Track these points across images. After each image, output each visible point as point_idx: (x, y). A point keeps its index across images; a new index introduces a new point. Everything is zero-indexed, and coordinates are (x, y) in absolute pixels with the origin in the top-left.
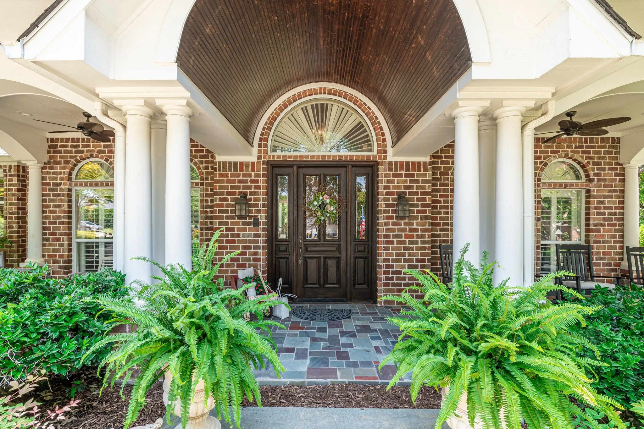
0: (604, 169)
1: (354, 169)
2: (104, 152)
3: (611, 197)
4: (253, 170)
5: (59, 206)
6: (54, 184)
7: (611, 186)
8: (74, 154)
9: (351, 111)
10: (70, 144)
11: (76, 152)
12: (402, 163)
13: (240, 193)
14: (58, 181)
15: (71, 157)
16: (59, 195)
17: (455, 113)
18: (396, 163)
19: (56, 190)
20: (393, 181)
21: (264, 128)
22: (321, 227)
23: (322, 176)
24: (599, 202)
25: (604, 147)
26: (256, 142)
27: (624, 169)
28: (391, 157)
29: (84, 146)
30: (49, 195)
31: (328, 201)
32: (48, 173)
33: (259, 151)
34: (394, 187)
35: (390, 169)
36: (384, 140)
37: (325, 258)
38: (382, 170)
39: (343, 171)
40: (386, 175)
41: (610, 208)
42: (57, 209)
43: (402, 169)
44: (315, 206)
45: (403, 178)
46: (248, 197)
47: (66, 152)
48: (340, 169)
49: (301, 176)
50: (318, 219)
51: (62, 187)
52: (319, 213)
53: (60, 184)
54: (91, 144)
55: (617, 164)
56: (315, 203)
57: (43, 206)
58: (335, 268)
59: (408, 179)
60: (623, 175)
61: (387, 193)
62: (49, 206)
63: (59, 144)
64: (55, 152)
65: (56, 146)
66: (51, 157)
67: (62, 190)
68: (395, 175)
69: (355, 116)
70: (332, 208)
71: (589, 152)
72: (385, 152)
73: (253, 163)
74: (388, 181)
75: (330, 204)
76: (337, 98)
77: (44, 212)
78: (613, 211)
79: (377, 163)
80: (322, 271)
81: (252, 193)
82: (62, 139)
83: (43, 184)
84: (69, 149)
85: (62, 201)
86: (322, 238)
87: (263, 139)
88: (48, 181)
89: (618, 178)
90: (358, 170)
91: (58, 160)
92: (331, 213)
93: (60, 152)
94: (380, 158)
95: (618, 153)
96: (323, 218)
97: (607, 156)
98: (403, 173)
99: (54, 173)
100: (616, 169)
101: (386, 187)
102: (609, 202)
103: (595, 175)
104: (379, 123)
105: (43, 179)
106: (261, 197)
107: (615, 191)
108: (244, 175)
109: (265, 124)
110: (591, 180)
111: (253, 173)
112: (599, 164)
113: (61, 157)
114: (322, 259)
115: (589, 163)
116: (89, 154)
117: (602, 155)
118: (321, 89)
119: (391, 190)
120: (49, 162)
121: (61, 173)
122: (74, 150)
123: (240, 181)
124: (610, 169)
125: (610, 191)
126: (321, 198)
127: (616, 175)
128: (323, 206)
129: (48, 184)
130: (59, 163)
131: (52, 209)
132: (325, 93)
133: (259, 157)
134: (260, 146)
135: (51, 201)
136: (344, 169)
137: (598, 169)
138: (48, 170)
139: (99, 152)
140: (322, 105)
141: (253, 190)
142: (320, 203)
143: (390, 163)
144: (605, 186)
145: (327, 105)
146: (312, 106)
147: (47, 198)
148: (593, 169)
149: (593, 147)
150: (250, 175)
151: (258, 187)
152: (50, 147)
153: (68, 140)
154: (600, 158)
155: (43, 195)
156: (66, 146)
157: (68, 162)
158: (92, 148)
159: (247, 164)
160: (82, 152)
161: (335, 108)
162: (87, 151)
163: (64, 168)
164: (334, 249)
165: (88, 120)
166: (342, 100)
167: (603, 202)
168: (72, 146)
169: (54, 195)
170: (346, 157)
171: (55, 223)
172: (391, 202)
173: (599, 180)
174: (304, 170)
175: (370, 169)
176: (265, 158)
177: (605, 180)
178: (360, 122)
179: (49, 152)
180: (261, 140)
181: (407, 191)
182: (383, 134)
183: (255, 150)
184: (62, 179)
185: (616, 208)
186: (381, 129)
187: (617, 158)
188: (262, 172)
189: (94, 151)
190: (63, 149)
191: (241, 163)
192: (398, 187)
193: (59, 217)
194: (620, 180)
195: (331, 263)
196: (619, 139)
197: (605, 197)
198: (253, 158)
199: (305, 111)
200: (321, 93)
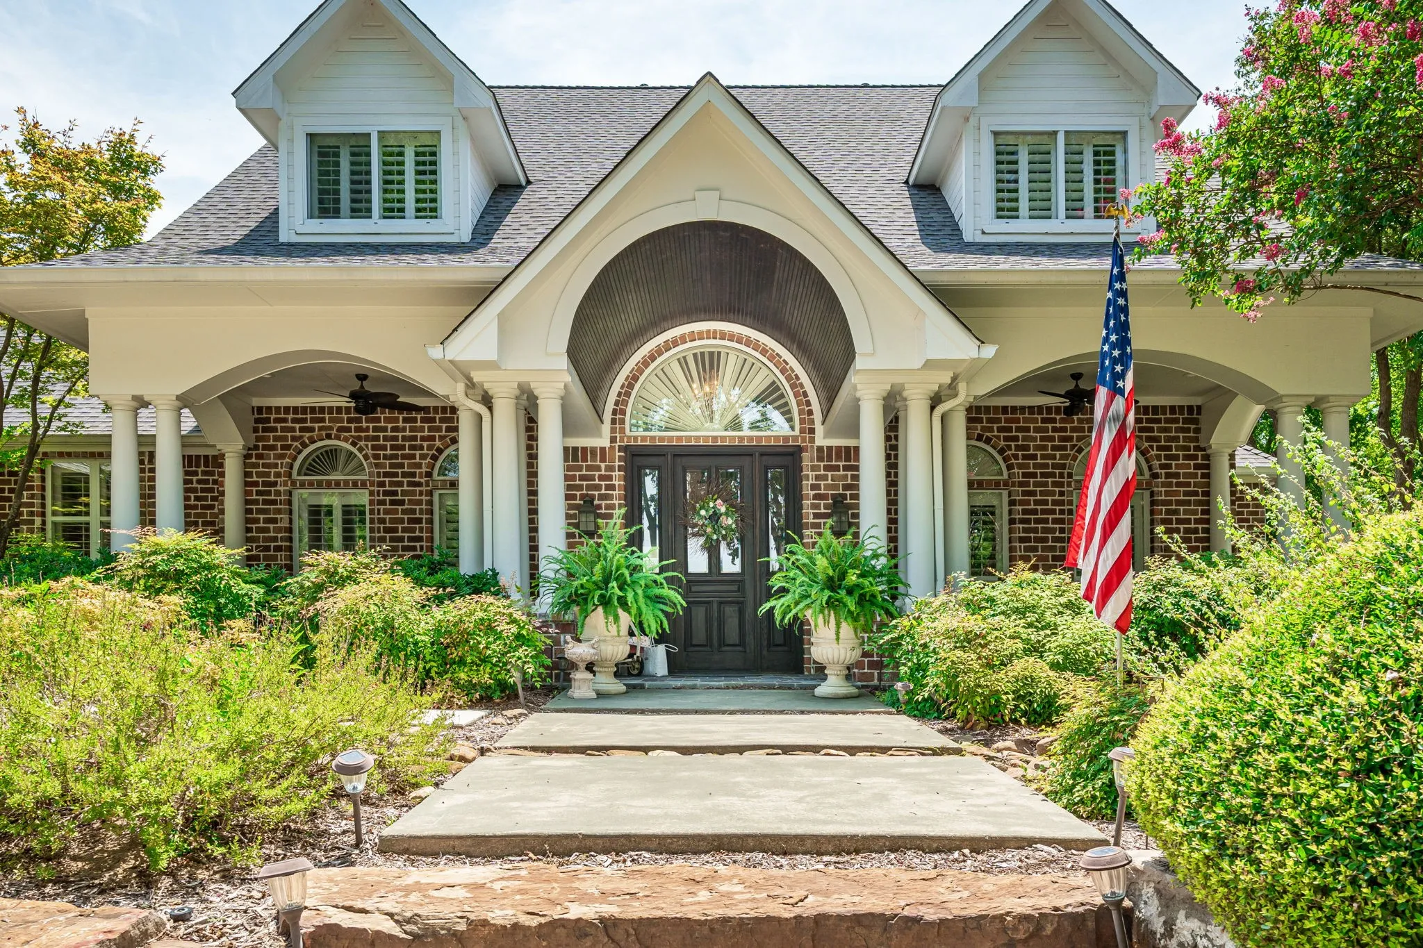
0: (1176, 458)
1: (765, 458)
2: (348, 430)
3: (1188, 503)
4: (603, 460)
5: (274, 521)
6: (265, 484)
7: (1188, 485)
8: (298, 434)
9: (758, 364)
10: (290, 417)
11: (302, 430)
12: (839, 448)
13: (582, 497)
14: (272, 479)
15: (294, 439)
16: (274, 502)
17: (858, 394)
18: (830, 448)
19: (269, 493)
20: (825, 478)
21: (619, 394)
22: (712, 551)
23: (713, 470)
24: (1168, 512)
25: (1176, 421)
26: (608, 416)
27: (1207, 457)
28: (821, 440)
29: (313, 420)
30: (256, 502)
31: (723, 509)
32: (256, 466)
33: (613, 430)
34: (827, 487)
35: (820, 459)
36: (810, 413)
37: (721, 603)
38: (807, 459)
39: (746, 461)
40: (814, 468)
41: (1188, 521)
42: (271, 526)
43: (839, 458)
44: (702, 517)
45: (842, 473)
46: (596, 502)
47: (284, 429)
48: (743, 458)
49: (679, 470)
50: (709, 539)
51: (279, 488)
52: (709, 530)
53: (275, 484)
54: (327, 416)
55: (1197, 448)
56: (703, 512)
57: (248, 521)
58: (736, 621)
59: (849, 473)
60: (1208, 467)
61: (816, 497)
62: (257, 521)
63: (273, 417)
64: (265, 429)
65: (268, 420)
66: (258, 439)
67: (278, 493)
68: (827, 468)
69: (764, 371)
70: (730, 521)
71: (1151, 430)
72: (812, 431)
73: (603, 449)
74: (817, 478)
75: (727, 514)
76: (734, 345)
77: (248, 530)
78: (1193, 526)
79: (800, 449)
80: (715, 624)
81: (602, 497)
82: (278, 409)
83: (247, 484)
84: (290, 424)
85: (279, 511)
86: (714, 570)
87: (619, 411)
88: (255, 479)
89: (1199, 472)
90: (768, 460)
91: (272, 442)
92: (728, 528)
93: (274, 430)
94: (804, 440)
95: (1197, 431)
96: (715, 537)
97: (1181, 435)
98: (841, 464)
99: (264, 465)
100: (1195, 457)
101: (814, 487)
102: (1185, 512)
103: (1162, 467)
104: (802, 385)
105: (247, 474)
106: (616, 502)
107: (1195, 494)
108: (589, 468)
109: (622, 387)
110: (1155, 476)
111: (603, 465)
112: (1169, 448)
113: (276, 439)
114: (715, 606)
115: (1152, 447)
116: (324, 433)
117: (1173, 434)
118: (708, 331)
119: (822, 492)
120: (256, 447)
121: (276, 465)
122: (297, 426)
123: (582, 478)
124: (1187, 457)
125: (1186, 494)
126: (711, 505)
127: (1197, 467)
128: (715, 517)
129: (256, 484)
130: (273, 448)
131: (261, 525)
132: (715, 338)
133: (613, 440)
134: (613, 421)
135: (260, 511)
136: (748, 459)
137: (1167, 457)
138: (254, 460)
139: (340, 429)
140: (711, 354)
141: (603, 491)
142: (711, 512)
143: (820, 449)
144: (1179, 485)
145: (719, 353)
146: (695, 355)
147: (254, 507)
148: (1158, 457)
149: (1158, 421)
150: (599, 469)
151: (612, 487)
152: (257, 421)
153: (287, 410)
154: (1169, 439)
155: (247, 502)
156: (285, 420)
157: (288, 447)
158: (327, 424)
159: (593, 450)
160: (311, 430)
161: (732, 358)
162: (320, 429)
163: (282, 457)
164: (735, 588)
165: (362, 386)
166: (742, 347)
167: (1176, 512)
168: (294, 421)
169: (265, 502)
170: (750, 438)
171: (267, 549)
172: (823, 511)
173: (1168, 475)
174: (684, 460)
175: (790, 458)
176: (622, 439)
177: (1177, 475)
178: (774, 382)
179: (256, 430)
180: (614, 412)
181: (848, 493)
182: (808, 403)
183: (606, 428)
184: (278, 475)
185: (1197, 521)
186: (805, 394)
187: (1197, 440)
188: (617, 464)
189: (331, 428)
190: (279, 425)
191: (584, 449)
192: (835, 487)
193: (275, 539)
194: (1203, 476)
195: (730, 611)
196: (1199, 408)
197: (1179, 503)
198: (604, 442)
199: (683, 362)
200: (708, 338)
